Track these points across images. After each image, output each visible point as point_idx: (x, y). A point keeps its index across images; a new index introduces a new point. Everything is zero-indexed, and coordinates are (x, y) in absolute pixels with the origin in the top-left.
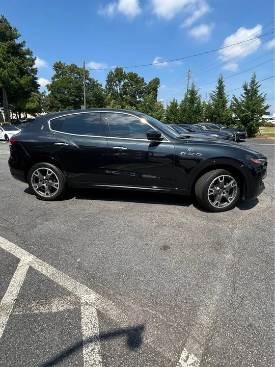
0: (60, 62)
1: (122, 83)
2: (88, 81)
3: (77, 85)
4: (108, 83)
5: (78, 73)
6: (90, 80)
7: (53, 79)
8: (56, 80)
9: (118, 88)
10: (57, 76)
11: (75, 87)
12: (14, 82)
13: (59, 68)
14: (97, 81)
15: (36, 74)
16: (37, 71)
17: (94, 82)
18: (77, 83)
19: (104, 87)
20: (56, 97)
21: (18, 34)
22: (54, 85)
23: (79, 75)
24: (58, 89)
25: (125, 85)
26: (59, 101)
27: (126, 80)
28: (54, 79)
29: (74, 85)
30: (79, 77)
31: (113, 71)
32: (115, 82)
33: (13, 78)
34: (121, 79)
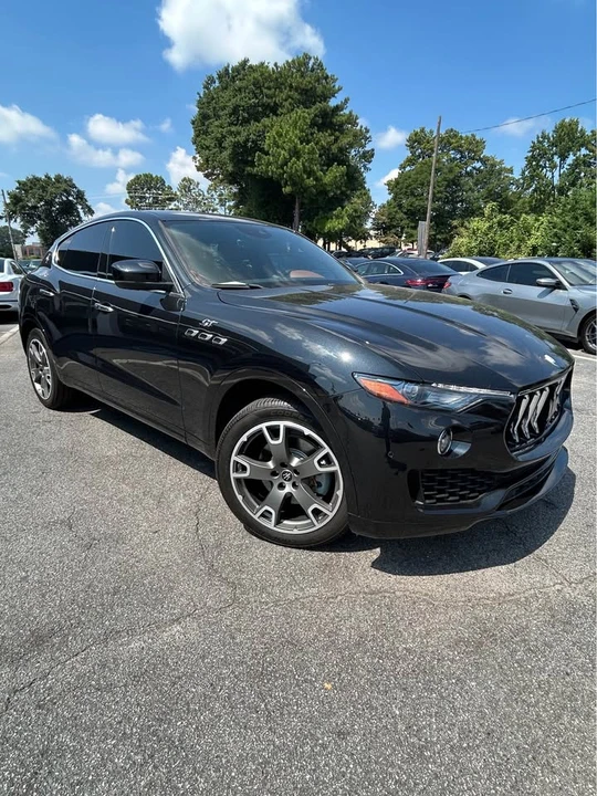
0: (423, 130)
1: (571, 159)
2: (478, 165)
3: (451, 176)
4: (530, 162)
5: (458, 149)
6: (484, 161)
7: (402, 167)
8: (408, 169)
9: (556, 174)
10: (410, 162)
11: (445, 179)
12: (310, 182)
13: (419, 143)
14: (501, 162)
15: (370, 162)
16: (372, 156)
17: (493, 165)
18: (451, 171)
19: (517, 175)
20: (400, 206)
21: (337, 87)
22: (401, 181)
23: (461, 152)
24: (407, 187)
25: (576, 165)
26: (405, 213)
27: (584, 151)
28: (404, 168)
29: (443, 176)
30: (458, 156)
31: (550, 132)
32: (551, 160)
33: (310, 173)
34: (570, 149)
